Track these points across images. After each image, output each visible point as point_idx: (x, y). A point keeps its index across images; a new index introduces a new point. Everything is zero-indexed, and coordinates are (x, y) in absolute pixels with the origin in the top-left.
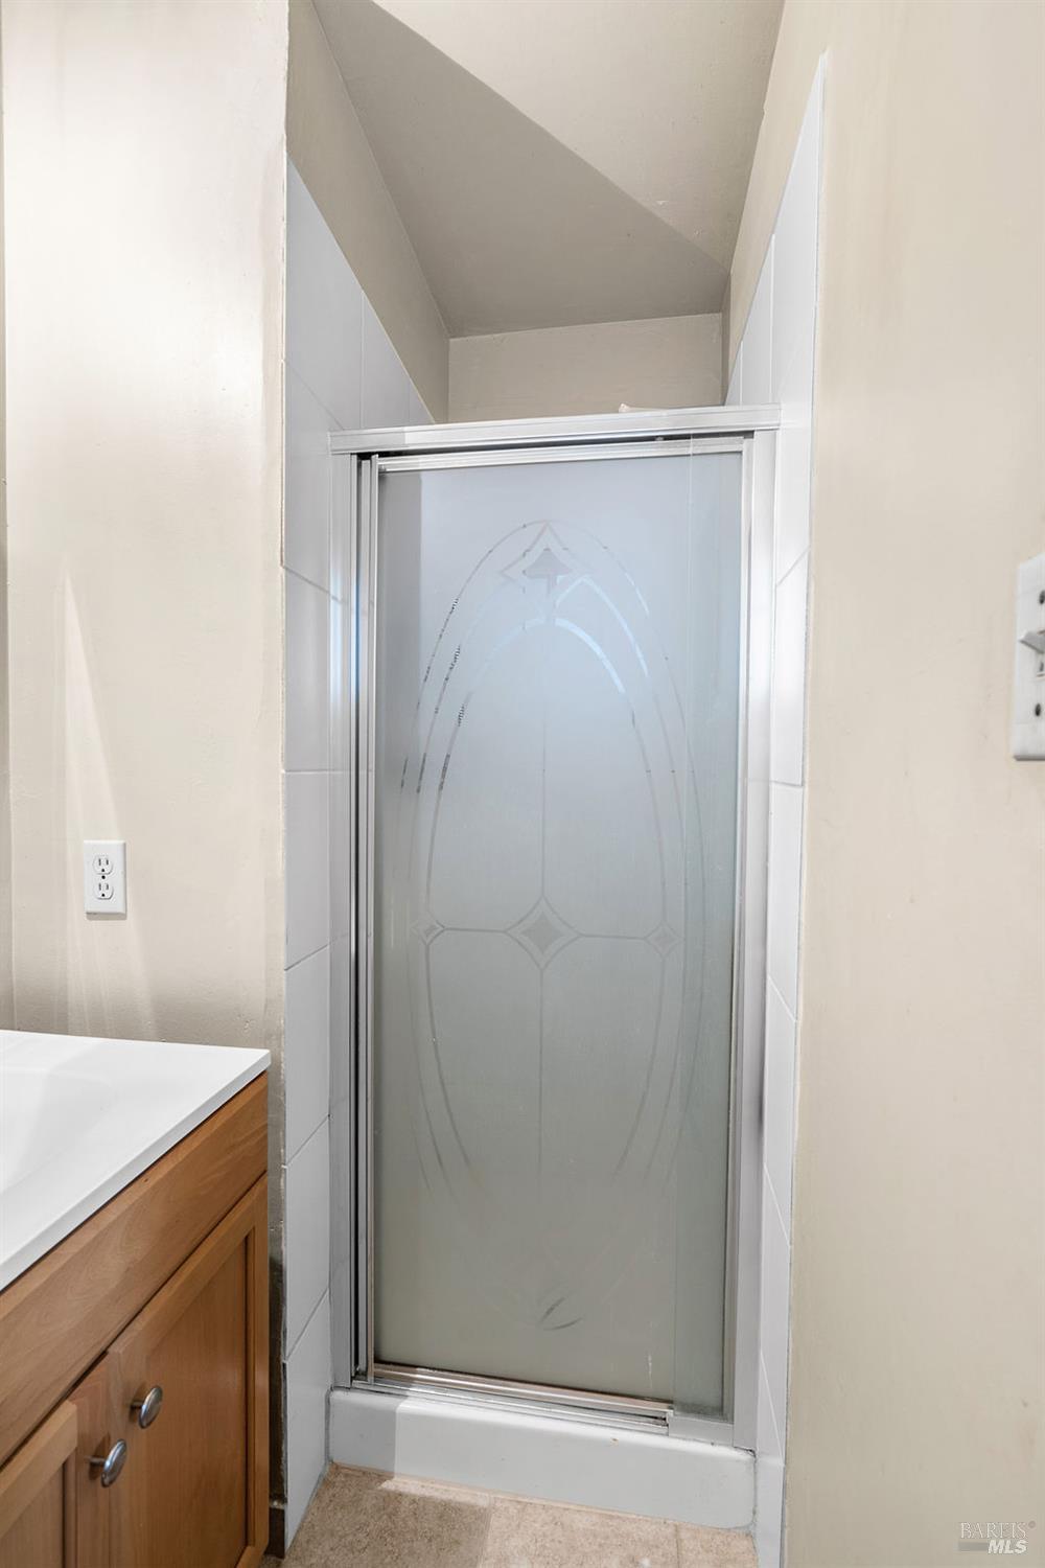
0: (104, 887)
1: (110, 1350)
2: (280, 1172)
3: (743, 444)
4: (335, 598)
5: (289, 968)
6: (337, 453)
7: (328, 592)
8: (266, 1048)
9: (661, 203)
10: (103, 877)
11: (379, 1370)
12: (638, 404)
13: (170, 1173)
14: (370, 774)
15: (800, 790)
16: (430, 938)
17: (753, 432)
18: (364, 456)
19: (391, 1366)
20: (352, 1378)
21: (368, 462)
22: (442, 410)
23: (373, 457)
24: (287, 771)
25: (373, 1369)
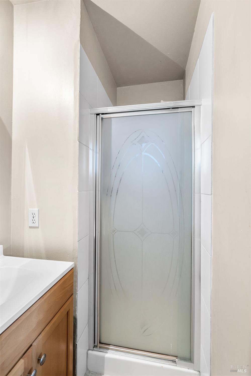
0: (33, 220)
1: (33, 344)
2: (76, 293)
3: (192, 109)
4: (91, 149)
5: (79, 241)
6: (91, 114)
7: (89, 147)
8: (73, 262)
9: (169, 53)
10: (33, 218)
11: (100, 345)
12: (165, 100)
13: (49, 296)
14: (99, 192)
15: (211, 196)
16: (114, 233)
17: (195, 106)
18: (98, 114)
19: (104, 344)
20: (93, 347)
21: (99, 116)
22: (115, 103)
23: (100, 114)
24: (79, 191)
25: (99, 345)
